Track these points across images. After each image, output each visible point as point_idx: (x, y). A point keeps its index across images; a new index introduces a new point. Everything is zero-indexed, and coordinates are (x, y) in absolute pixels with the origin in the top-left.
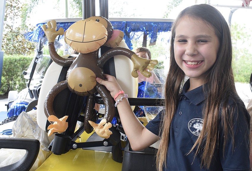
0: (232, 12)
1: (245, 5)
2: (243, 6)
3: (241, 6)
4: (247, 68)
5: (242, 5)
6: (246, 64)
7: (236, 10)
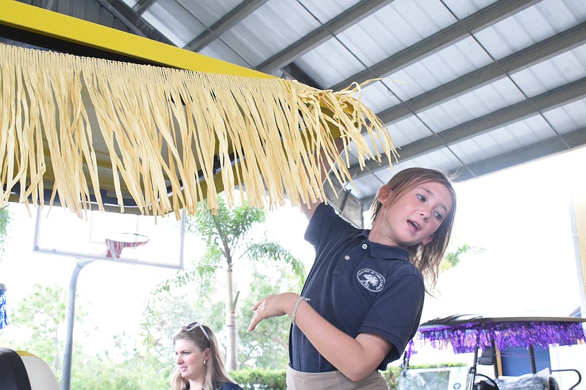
0: (80, 267)
1: (114, 255)
2: (109, 255)
3: (105, 257)
4: (81, 385)
5: (106, 254)
6: (79, 376)
7: (90, 262)
